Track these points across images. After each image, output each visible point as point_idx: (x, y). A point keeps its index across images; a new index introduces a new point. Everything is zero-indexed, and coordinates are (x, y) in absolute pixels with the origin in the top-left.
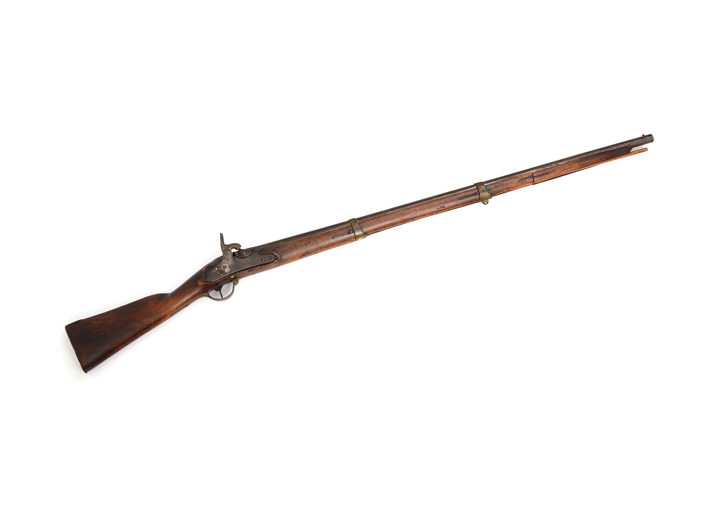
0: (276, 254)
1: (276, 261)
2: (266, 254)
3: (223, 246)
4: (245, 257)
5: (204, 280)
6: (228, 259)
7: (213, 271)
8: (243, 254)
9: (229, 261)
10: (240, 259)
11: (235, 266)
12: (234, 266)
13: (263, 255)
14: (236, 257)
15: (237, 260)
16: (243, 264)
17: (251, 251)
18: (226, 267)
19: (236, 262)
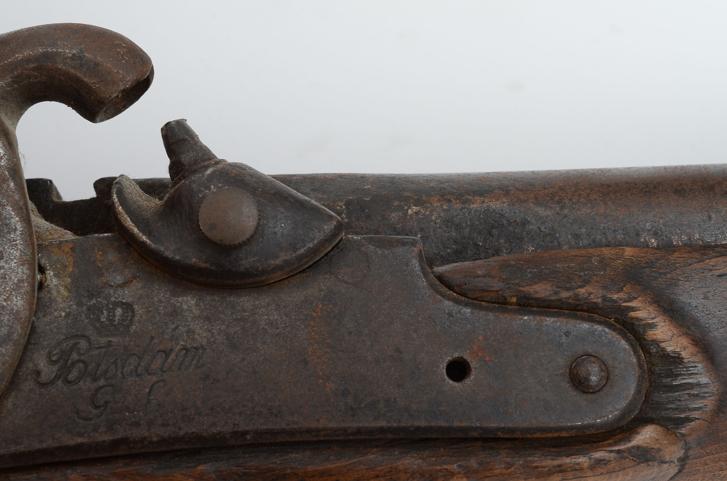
0: (666, 337)
1: (646, 436)
10: (162, 294)
11: (63, 376)
13: (491, 316)
14: (104, 237)
15: (120, 292)
16: (180, 369)
17: (331, 217)
19: (98, 325)
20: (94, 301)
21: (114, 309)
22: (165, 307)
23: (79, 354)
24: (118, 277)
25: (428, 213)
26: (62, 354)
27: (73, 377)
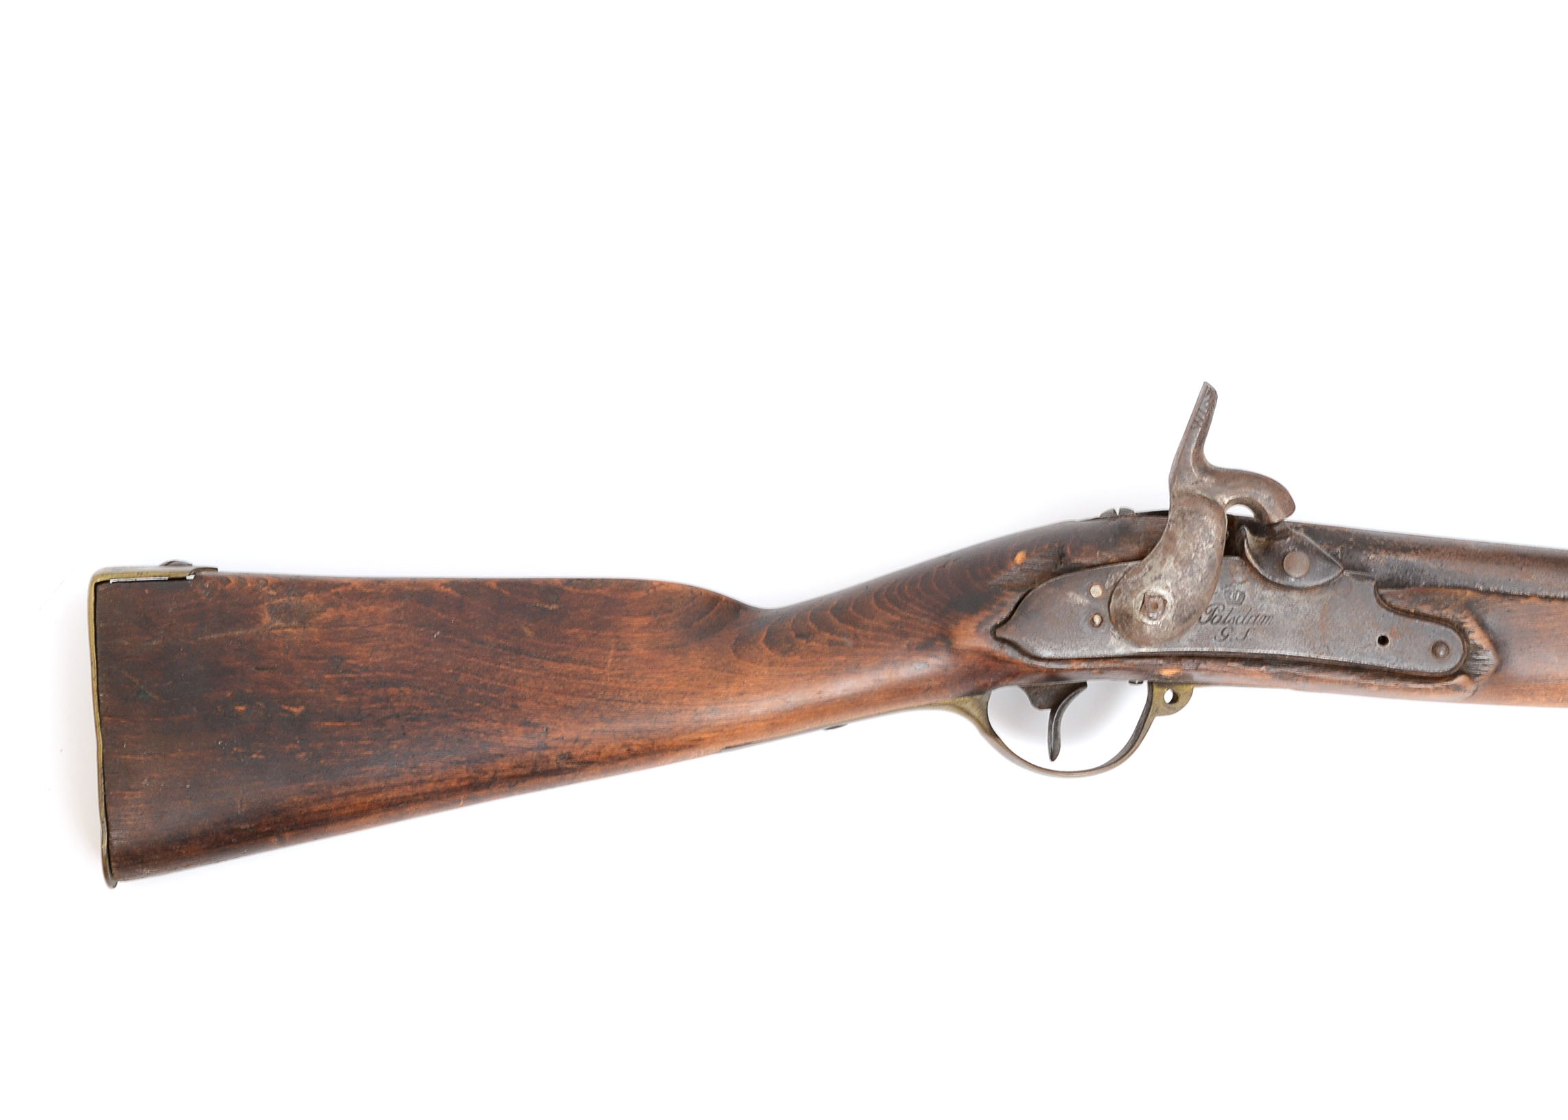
0: (1477, 637)
1: (1460, 680)
2: (1418, 615)
3: (1189, 469)
4: (1290, 588)
5: (997, 626)
6: (1185, 563)
7: (1071, 594)
8: (1289, 572)
9: (1192, 574)
10: (1258, 588)
11: (1211, 619)
13: (1402, 618)
14: (1235, 559)
15: (1240, 586)
16: (1262, 624)
18: (1161, 605)
19: (1229, 600)
20: (1228, 589)
21: (1236, 593)
22: (1259, 596)
23: (1219, 612)
24: (1240, 579)
25: (1378, 560)
26: (1211, 611)
27: (1215, 621)
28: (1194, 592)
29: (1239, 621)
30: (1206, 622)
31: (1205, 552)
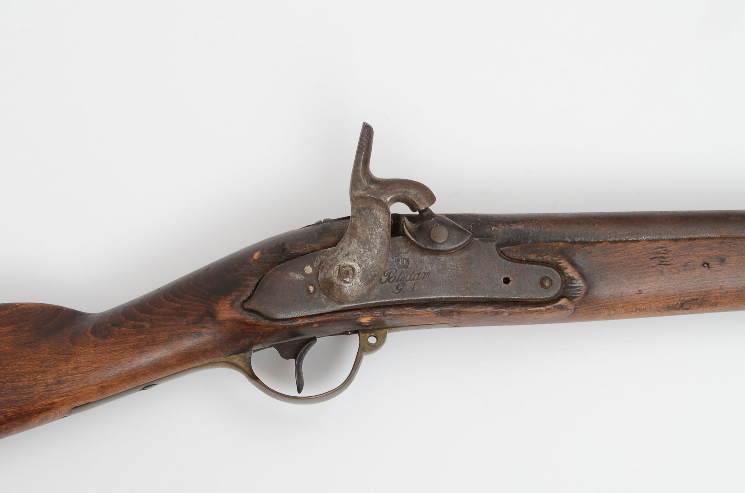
0: (570, 272)
1: (563, 302)
2: (528, 262)
3: (360, 181)
4: (438, 252)
5: (245, 301)
6: (366, 243)
7: (291, 274)
8: (435, 240)
9: (370, 250)
10: (417, 256)
11: (388, 280)
12: (384, 279)
13: (517, 264)
14: (400, 238)
15: (405, 255)
16: (423, 278)
17: (470, 234)
18: (351, 272)
19: (399, 265)
20: (397, 257)
21: (403, 260)
22: (418, 260)
23: (393, 274)
24: (404, 250)
25: (498, 229)
26: (388, 273)
27: (391, 280)
28: (374, 262)
29: (408, 278)
30: (385, 282)
31: (377, 234)
